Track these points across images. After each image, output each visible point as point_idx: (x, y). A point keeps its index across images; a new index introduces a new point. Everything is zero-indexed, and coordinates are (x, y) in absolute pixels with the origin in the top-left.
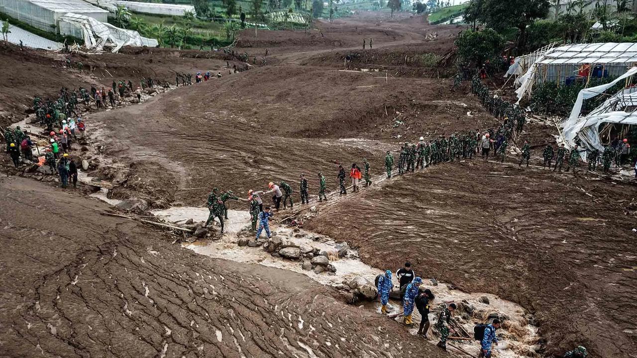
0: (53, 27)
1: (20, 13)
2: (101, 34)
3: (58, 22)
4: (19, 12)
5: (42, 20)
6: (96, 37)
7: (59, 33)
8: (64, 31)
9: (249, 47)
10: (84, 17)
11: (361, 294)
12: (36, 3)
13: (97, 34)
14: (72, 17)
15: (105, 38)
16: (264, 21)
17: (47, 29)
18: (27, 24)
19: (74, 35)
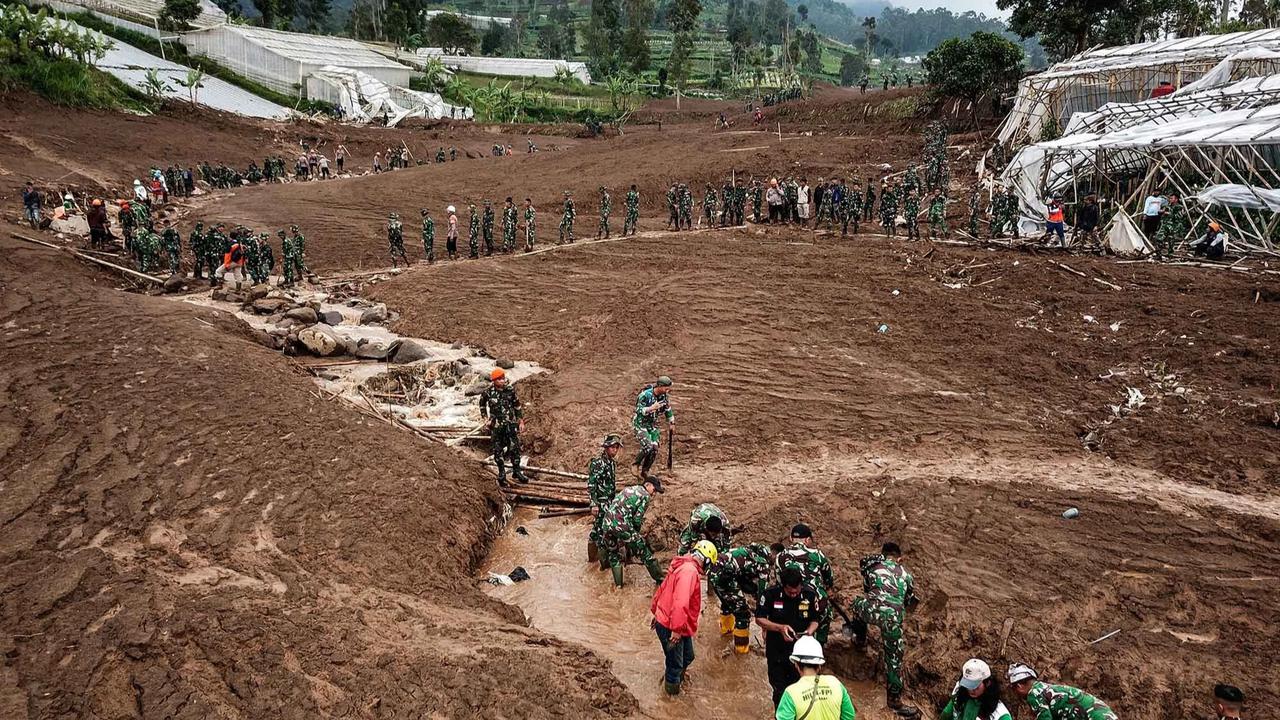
0: (297, 87)
1: (250, 66)
2: (372, 98)
3: (305, 79)
4: (247, 65)
5: (281, 78)
6: (363, 102)
7: (305, 98)
8: (314, 94)
9: (650, 123)
10: (351, 71)
11: (299, 341)
12: (275, 50)
13: (366, 98)
14: (331, 72)
15: (376, 102)
16: (720, 88)
17: (286, 92)
18: (259, 85)
19: (328, 101)
